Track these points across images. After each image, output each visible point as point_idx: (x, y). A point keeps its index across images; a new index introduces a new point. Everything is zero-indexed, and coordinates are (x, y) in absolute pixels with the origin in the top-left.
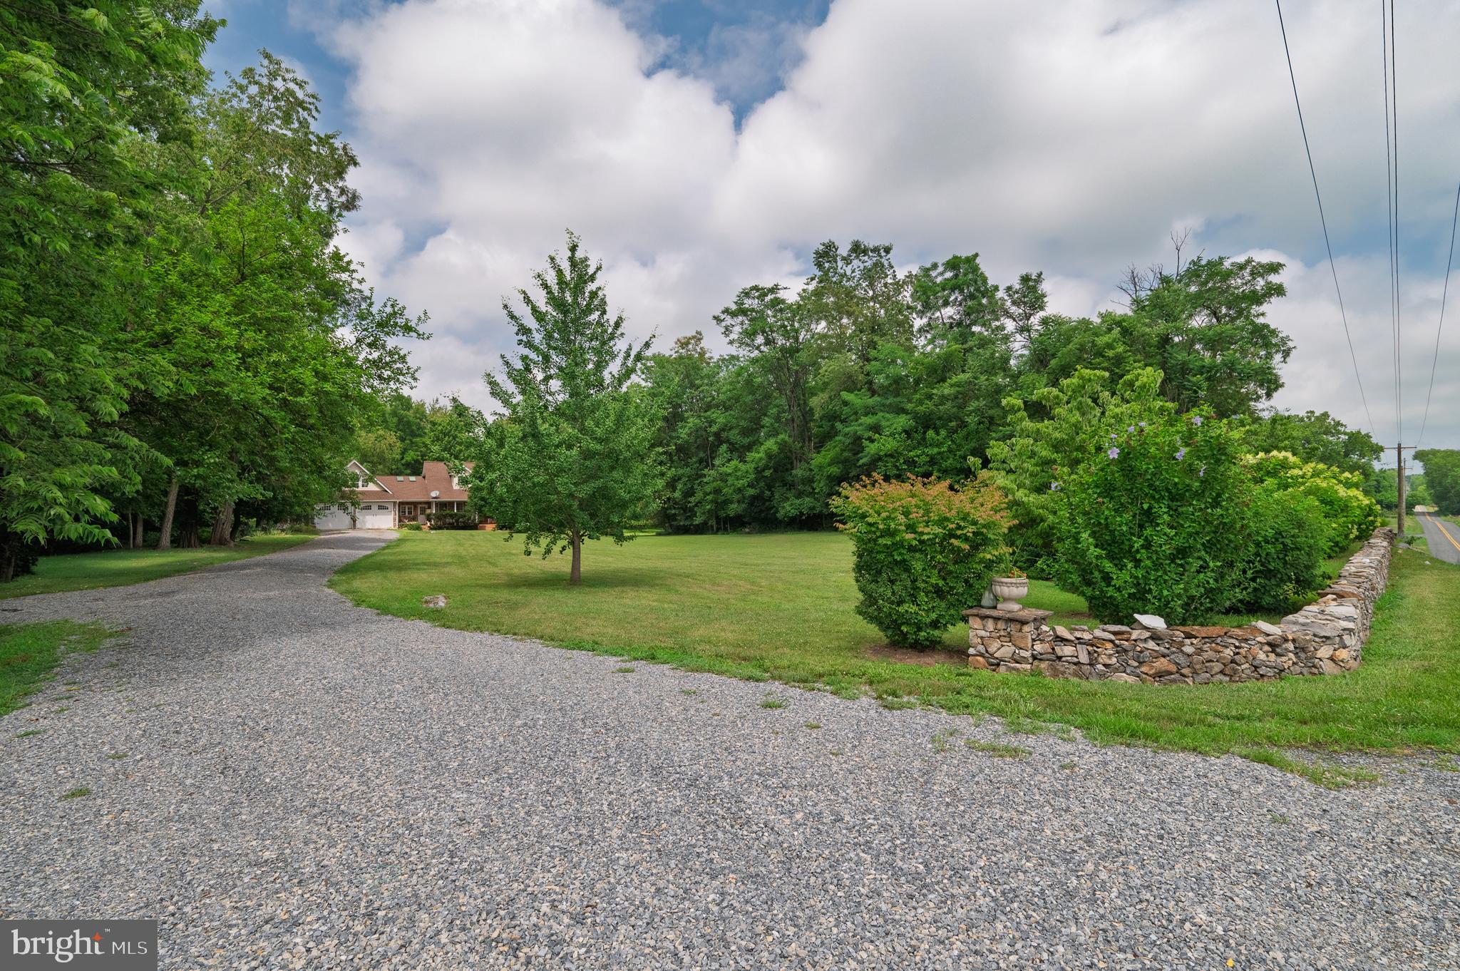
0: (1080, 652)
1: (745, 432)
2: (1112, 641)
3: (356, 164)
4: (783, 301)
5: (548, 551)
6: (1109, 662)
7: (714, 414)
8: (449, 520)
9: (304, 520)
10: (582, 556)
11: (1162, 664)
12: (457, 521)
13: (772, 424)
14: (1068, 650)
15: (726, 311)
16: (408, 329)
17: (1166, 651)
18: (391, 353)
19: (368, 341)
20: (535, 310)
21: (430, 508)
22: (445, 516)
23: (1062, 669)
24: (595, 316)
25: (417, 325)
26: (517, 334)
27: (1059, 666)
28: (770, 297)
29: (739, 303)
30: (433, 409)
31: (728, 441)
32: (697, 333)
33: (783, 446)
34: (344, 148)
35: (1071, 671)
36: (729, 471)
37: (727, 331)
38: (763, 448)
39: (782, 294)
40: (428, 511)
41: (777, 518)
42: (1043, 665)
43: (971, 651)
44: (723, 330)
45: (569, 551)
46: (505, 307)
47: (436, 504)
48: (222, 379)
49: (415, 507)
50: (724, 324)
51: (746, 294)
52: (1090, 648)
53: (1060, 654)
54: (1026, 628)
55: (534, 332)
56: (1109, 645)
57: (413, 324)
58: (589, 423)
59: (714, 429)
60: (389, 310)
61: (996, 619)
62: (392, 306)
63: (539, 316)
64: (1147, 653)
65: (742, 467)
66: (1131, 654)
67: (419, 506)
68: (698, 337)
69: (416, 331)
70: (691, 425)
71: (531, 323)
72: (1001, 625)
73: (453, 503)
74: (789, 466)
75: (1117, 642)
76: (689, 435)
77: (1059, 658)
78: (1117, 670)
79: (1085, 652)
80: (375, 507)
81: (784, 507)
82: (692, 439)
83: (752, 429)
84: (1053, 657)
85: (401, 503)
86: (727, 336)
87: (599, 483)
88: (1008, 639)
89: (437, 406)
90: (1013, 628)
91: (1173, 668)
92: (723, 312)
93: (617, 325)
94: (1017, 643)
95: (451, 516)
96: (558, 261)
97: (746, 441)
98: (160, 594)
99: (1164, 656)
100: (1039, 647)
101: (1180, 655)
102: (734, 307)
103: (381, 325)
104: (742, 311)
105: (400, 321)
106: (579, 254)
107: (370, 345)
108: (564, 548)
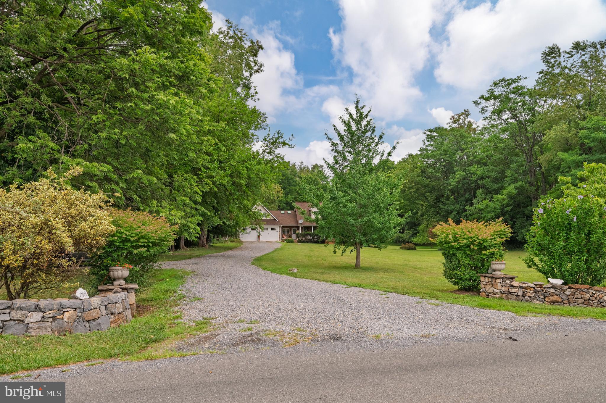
0: (519, 291)
1: (496, 180)
2: (534, 288)
3: (262, 49)
4: (523, 88)
5: (344, 252)
6: (531, 296)
7: (473, 169)
8: (309, 237)
9: (235, 235)
10: (361, 255)
11: (556, 298)
12: (313, 238)
13: (512, 175)
14: (514, 290)
15: (482, 97)
16: (284, 144)
17: (559, 293)
18: (277, 157)
19: (268, 151)
20: (339, 134)
21: (298, 230)
22: (307, 235)
23: (510, 297)
24: (369, 134)
25: (288, 142)
26: (331, 147)
27: (510, 296)
28: (514, 85)
29: (491, 92)
30: (301, 168)
31: (483, 187)
32: (465, 111)
33: (520, 190)
34: (257, 42)
35: (514, 298)
36: (482, 207)
37: (483, 111)
38: (505, 191)
39: (521, 83)
40: (297, 232)
41: (517, 240)
42: (504, 296)
43: (481, 290)
44: (480, 110)
45: (354, 253)
46: (326, 134)
47: (302, 228)
48: (213, 174)
49: (291, 229)
50: (480, 106)
51: (496, 84)
52: (524, 290)
53: (511, 291)
54: (498, 281)
55: (339, 145)
56: (533, 289)
57: (287, 141)
58: (360, 191)
59: (474, 178)
60: (277, 136)
61: (489, 277)
62: (278, 133)
63: (341, 137)
64: (548, 293)
65: (492, 204)
66: (540, 293)
67: (293, 229)
68: (466, 113)
69: (288, 144)
70: (458, 176)
71: (337, 140)
72: (490, 280)
73: (311, 227)
74: (529, 203)
75: (536, 288)
76: (458, 182)
77: (511, 293)
78: (534, 299)
79: (521, 291)
80: (269, 229)
81: (522, 233)
82: (460, 185)
83: (500, 178)
84: (508, 293)
85: (283, 227)
86: (483, 113)
87: (365, 219)
88: (492, 285)
89: (302, 166)
90: (493, 280)
91: (560, 300)
92: (480, 98)
93: (381, 137)
94: (494, 286)
95: (310, 235)
96: (350, 110)
97: (496, 186)
98: (194, 264)
99: (557, 295)
100: (503, 289)
101: (564, 295)
102: (487, 95)
103: (273, 143)
104: (492, 96)
105: (281, 140)
106: (360, 105)
107: (268, 153)
108: (352, 251)
